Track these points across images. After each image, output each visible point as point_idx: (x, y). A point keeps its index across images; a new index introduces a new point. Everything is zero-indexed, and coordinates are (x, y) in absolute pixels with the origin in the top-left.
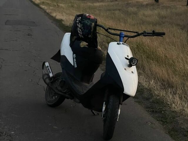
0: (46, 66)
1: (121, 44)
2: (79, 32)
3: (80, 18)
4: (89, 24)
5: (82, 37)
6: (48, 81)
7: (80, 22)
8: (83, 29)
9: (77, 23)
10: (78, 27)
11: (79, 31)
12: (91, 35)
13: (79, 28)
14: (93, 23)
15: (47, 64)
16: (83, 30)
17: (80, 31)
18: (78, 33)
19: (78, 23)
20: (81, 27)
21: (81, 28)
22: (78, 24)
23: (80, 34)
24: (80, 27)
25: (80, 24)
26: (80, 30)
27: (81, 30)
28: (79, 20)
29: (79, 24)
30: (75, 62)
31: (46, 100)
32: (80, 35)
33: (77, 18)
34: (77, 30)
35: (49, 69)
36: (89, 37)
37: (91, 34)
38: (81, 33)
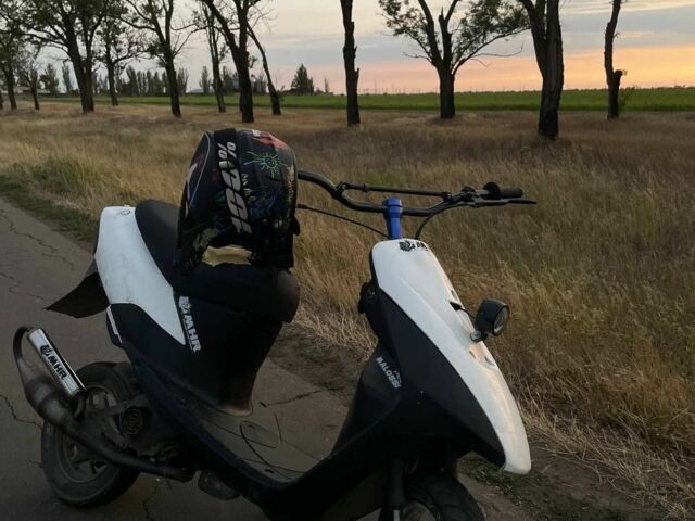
0: (39, 348)
1: (414, 246)
2: (233, 208)
3: (232, 146)
4: (274, 171)
5: (247, 228)
6: (56, 409)
7: (236, 163)
8: (252, 194)
9: (220, 169)
10: (227, 186)
11: (235, 204)
12: (284, 220)
13: (234, 191)
14: (290, 166)
15: (39, 338)
16: (254, 198)
17: (238, 206)
18: (231, 214)
19: (228, 170)
20: (242, 187)
21: (241, 193)
22: (226, 176)
23: (239, 218)
24: (237, 186)
25: (235, 172)
26: (240, 201)
27: (245, 199)
28: (229, 155)
29: (232, 175)
30: (194, 331)
31: (52, 481)
32: (236, 222)
33: (218, 148)
34: (226, 202)
35: (53, 360)
36: (276, 225)
37: (284, 215)
38: (244, 214)
